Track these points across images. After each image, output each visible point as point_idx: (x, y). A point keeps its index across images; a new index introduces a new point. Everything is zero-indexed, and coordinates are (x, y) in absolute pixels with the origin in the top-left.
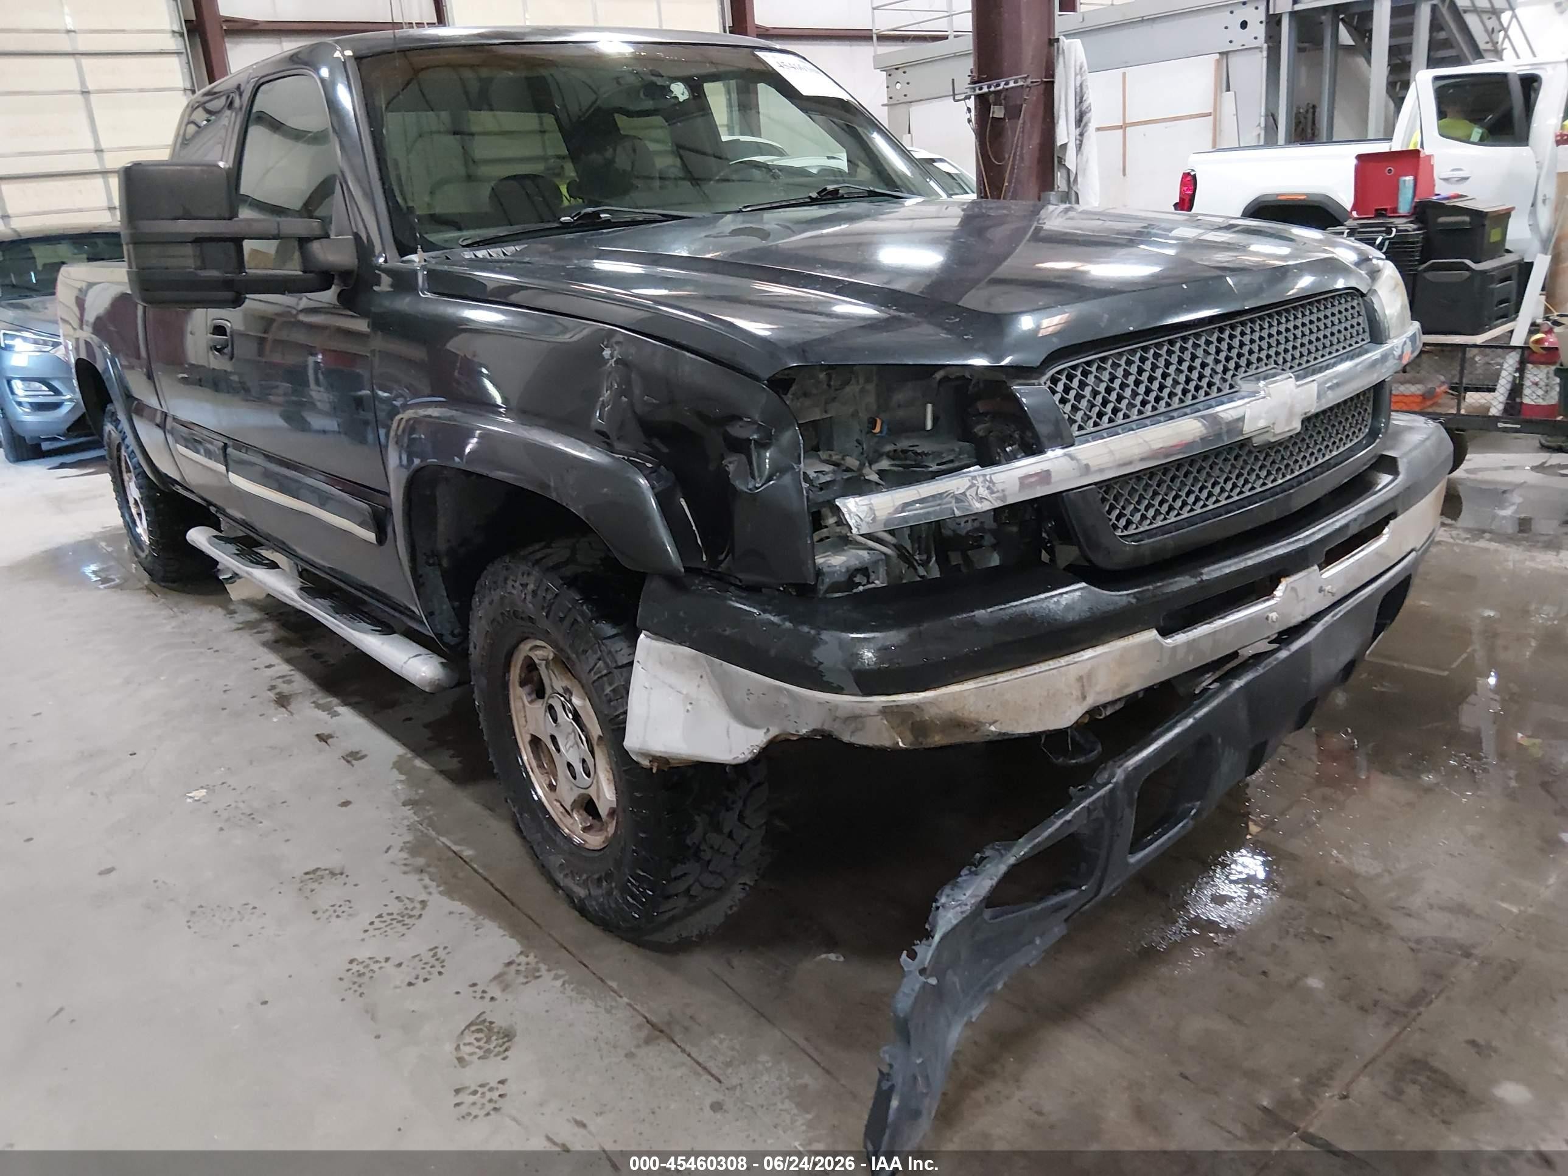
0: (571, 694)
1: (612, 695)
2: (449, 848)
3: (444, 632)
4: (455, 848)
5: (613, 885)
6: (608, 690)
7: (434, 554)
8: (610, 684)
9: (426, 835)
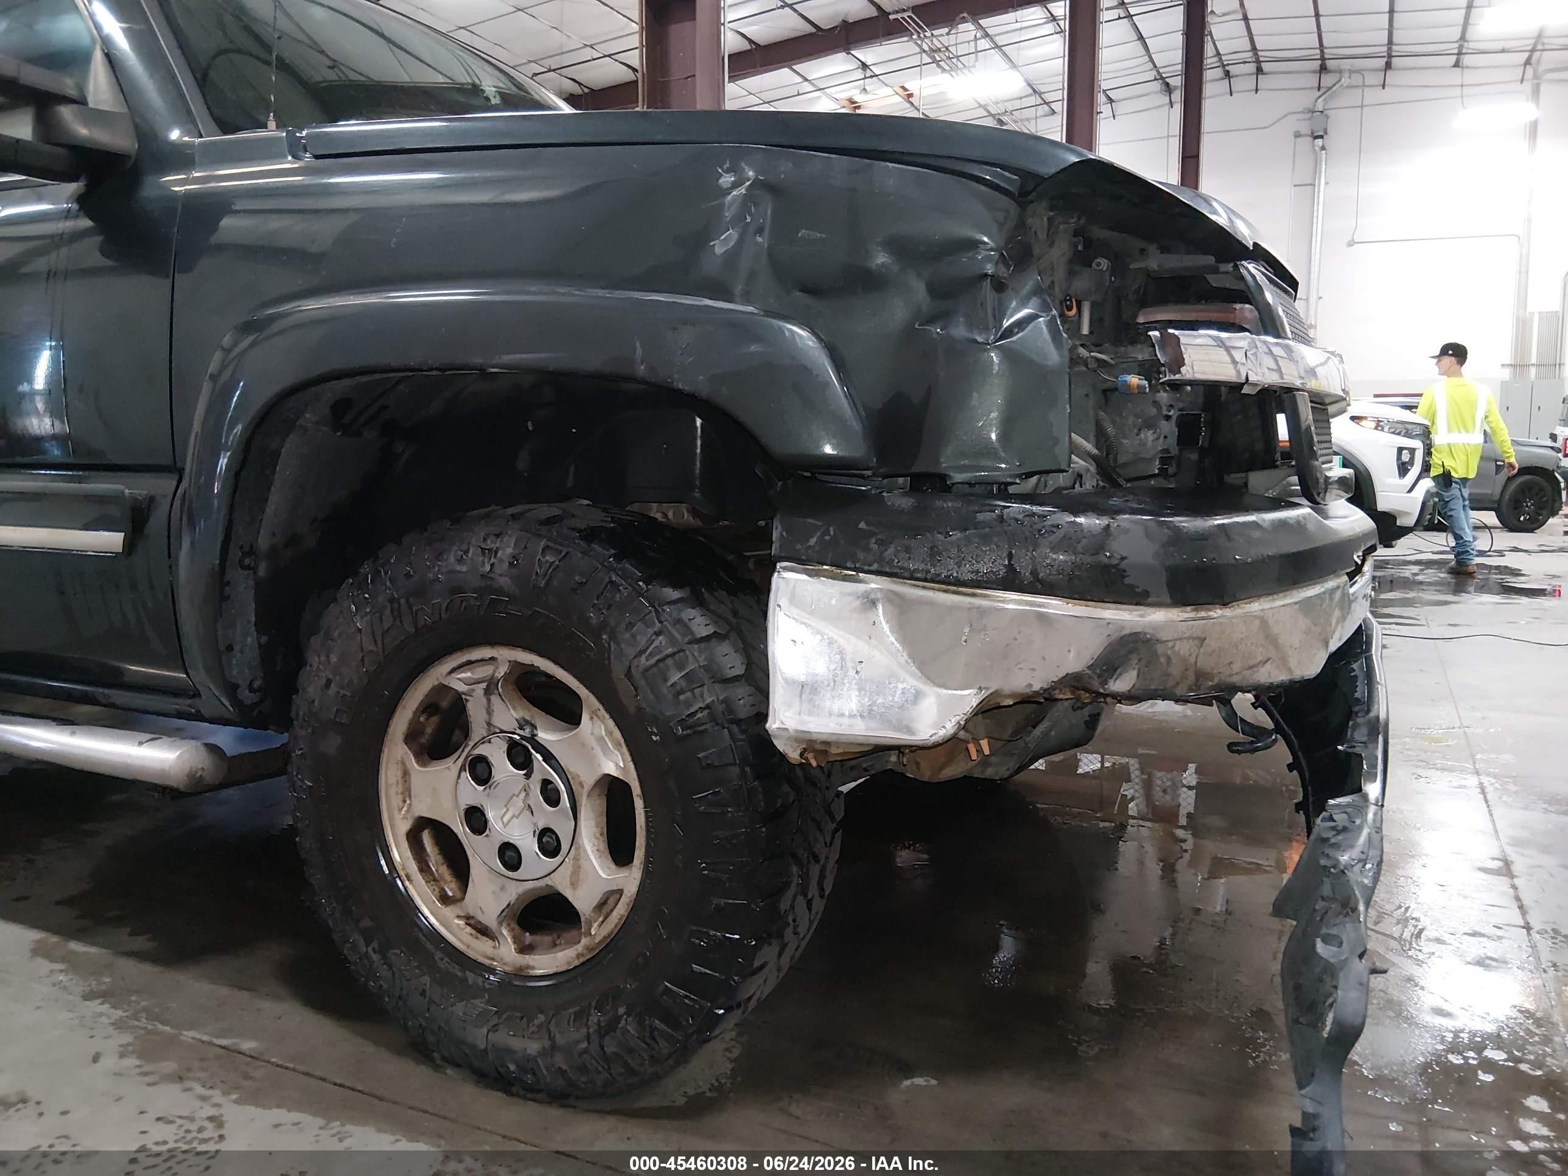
0: (534, 727)
1: (683, 683)
2: (211, 1043)
3: (240, 682)
4: (224, 1042)
5: (621, 1011)
6: (675, 677)
7: (251, 552)
8: (680, 668)
9: (154, 1032)
